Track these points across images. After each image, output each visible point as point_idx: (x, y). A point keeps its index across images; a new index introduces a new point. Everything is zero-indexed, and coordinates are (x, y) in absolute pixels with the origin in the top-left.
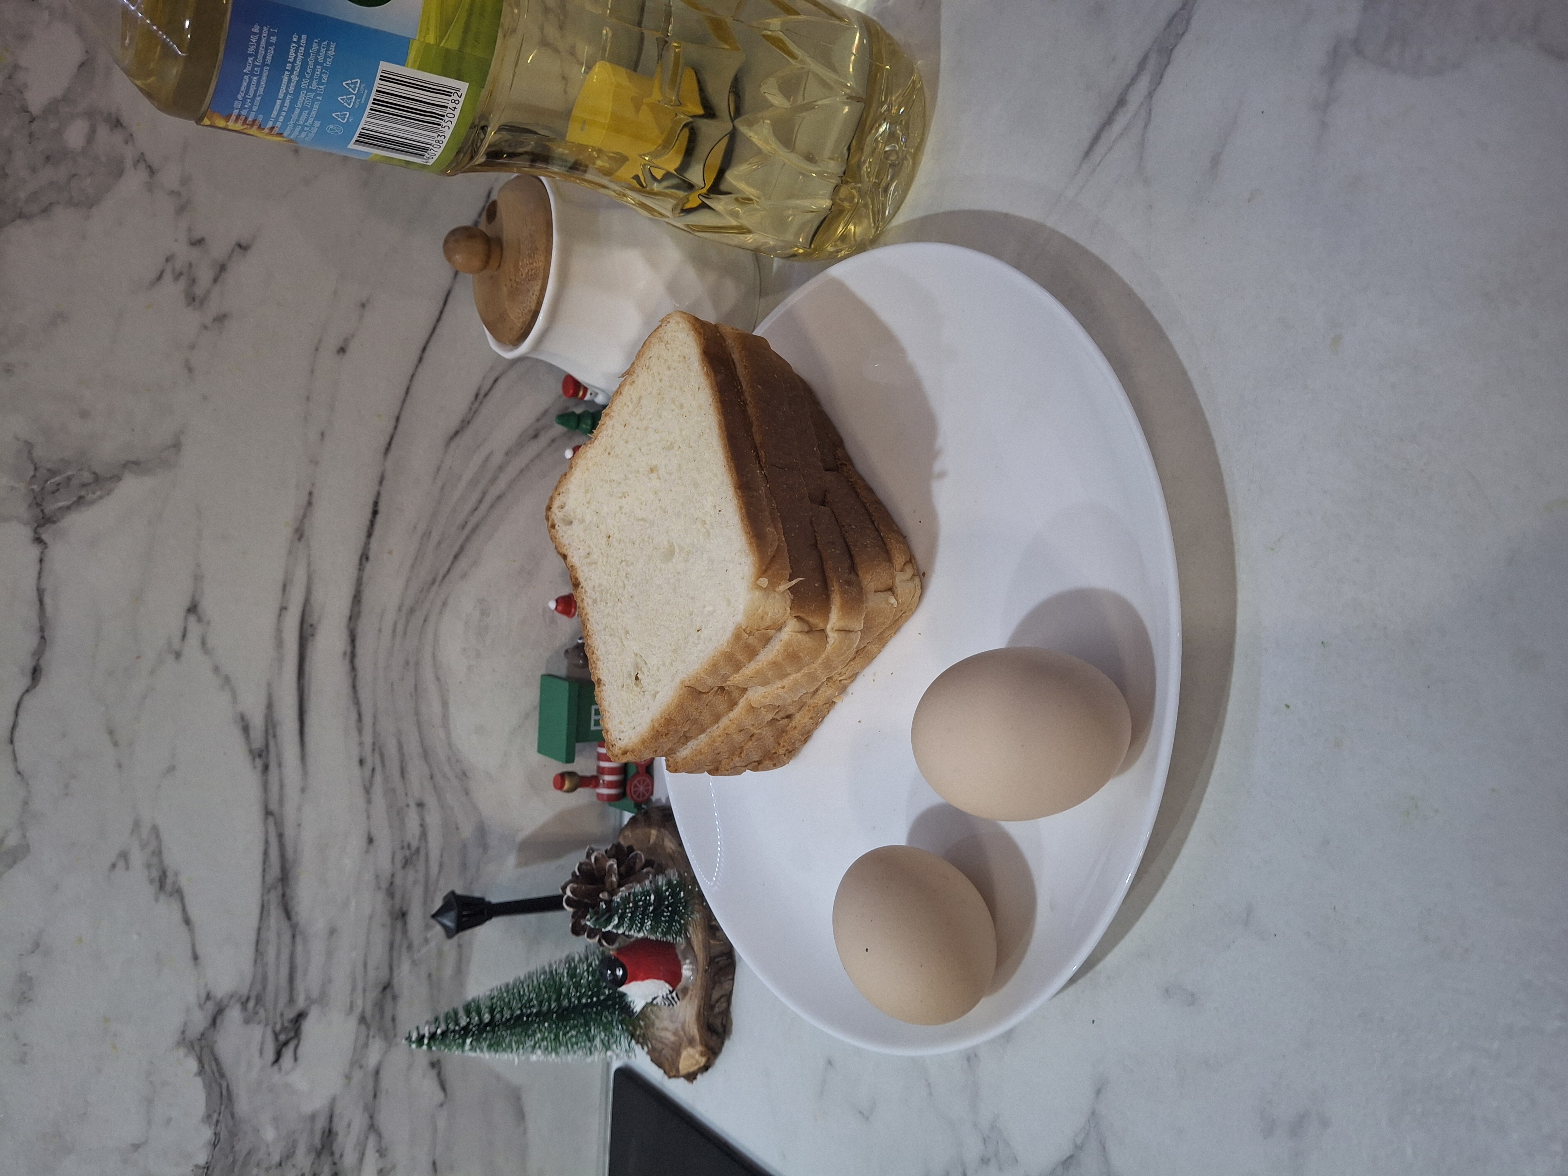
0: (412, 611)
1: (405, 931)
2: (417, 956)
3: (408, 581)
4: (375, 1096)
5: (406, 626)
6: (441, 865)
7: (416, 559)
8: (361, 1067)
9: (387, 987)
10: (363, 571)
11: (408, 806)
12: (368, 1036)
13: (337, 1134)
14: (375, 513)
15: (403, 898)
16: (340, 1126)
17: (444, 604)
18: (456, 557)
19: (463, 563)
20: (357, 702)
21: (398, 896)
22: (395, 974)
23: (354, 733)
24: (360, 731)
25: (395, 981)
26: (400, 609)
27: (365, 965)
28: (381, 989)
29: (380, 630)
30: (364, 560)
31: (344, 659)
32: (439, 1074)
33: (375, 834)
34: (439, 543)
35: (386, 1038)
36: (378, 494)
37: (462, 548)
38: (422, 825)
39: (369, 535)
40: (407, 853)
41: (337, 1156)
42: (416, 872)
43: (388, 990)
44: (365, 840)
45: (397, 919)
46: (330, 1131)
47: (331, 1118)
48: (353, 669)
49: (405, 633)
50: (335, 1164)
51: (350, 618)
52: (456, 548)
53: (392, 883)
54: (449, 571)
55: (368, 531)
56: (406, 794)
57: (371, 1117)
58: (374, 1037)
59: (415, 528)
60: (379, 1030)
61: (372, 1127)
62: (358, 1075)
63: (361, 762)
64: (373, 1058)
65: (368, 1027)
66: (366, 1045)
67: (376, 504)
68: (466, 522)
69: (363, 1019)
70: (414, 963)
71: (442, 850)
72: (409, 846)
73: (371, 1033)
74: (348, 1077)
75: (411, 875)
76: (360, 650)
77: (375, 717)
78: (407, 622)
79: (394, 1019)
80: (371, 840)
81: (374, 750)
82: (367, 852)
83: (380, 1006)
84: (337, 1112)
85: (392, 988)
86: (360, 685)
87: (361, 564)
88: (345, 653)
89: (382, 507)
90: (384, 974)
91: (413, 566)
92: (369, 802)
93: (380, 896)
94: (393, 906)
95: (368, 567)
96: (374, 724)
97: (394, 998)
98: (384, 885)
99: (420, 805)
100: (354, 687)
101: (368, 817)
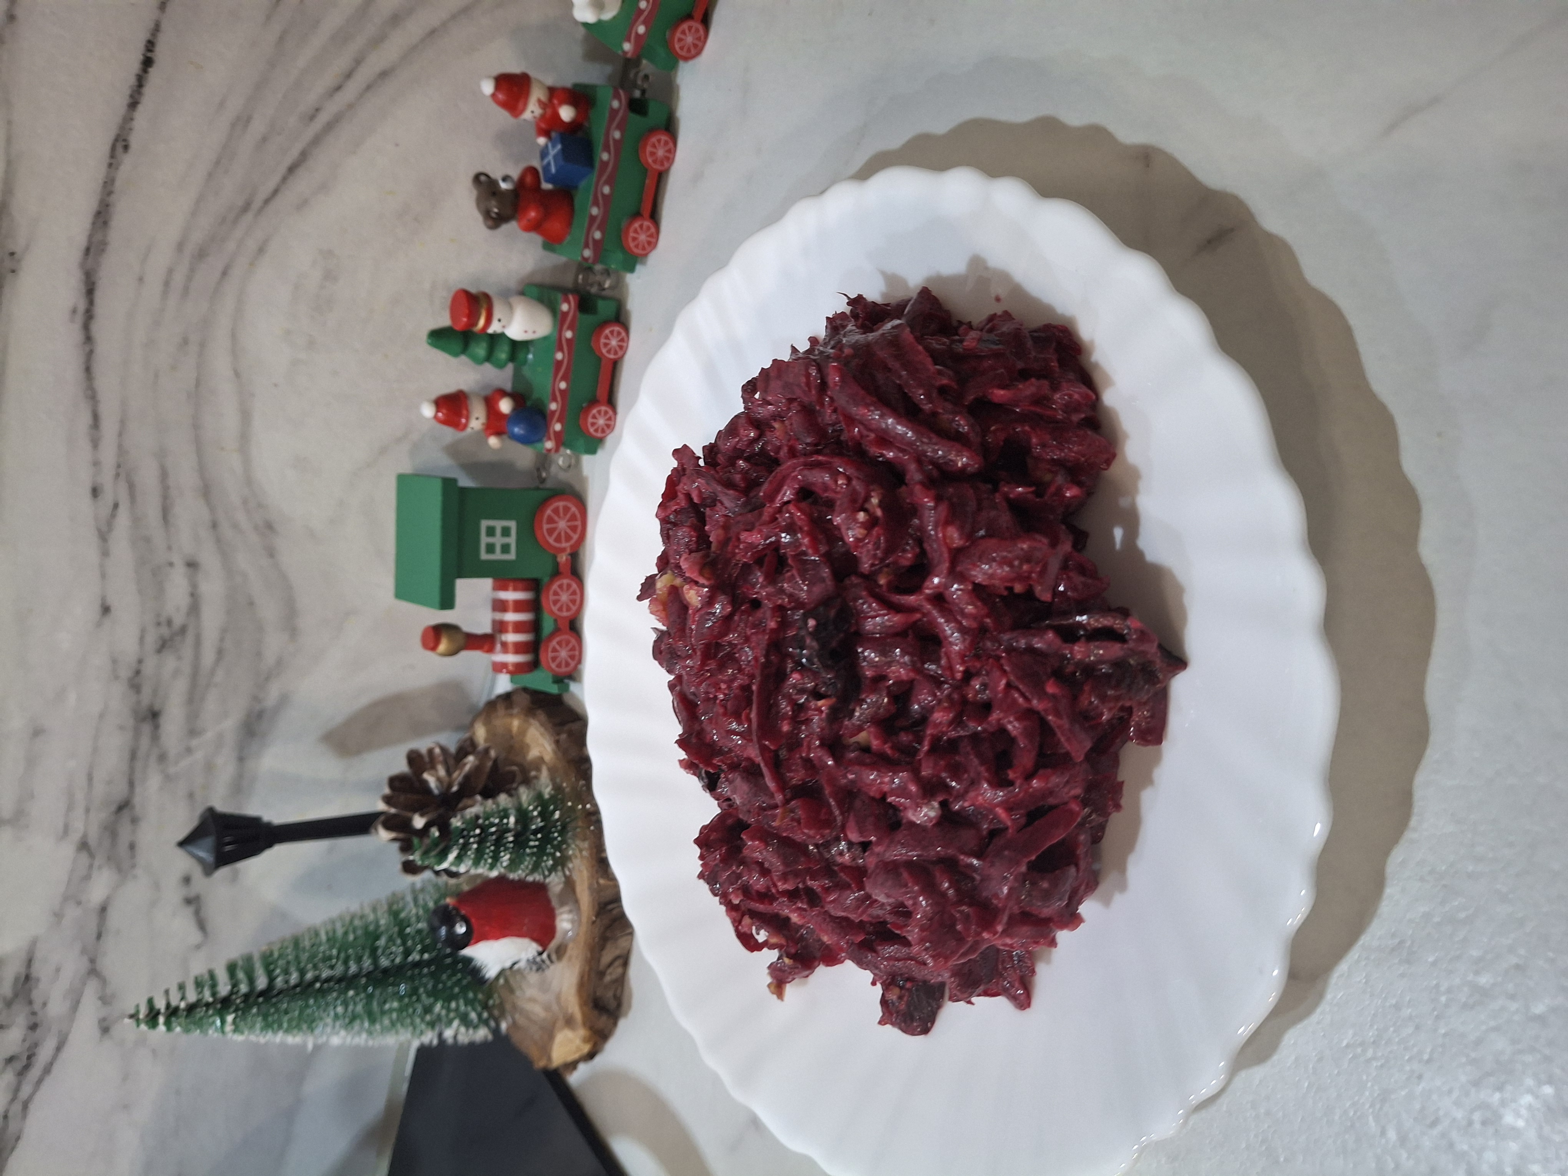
0: (201, 254)
1: (155, 737)
2: (172, 770)
3: (200, 200)
4: (99, 936)
5: (189, 278)
6: (220, 653)
7: (218, 163)
8: (79, 903)
9: (124, 806)
10: (117, 169)
11: (171, 564)
12: (91, 866)
13: (38, 980)
14: (147, 63)
15: (155, 692)
16: (41, 971)
17: (261, 250)
18: (292, 169)
19: (301, 184)
20: (92, 395)
21: (147, 691)
22: (138, 790)
23: (84, 444)
24: (95, 443)
25: (137, 800)
26: (180, 247)
27: (90, 778)
28: (113, 808)
29: (141, 279)
30: (119, 149)
31: (72, 320)
32: (197, 913)
33: (112, 601)
34: (264, 139)
35: (119, 870)
36: (157, 28)
37: (304, 156)
38: (192, 595)
39: (133, 104)
40: (165, 631)
41: (37, 1006)
42: (179, 658)
43: (126, 812)
44: (97, 608)
45: (143, 720)
46: (28, 978)
47: (29, 962)
48: (88, 339)
49: (186, 290)
50: (34, 1014)
51: (88, 251)
52: (294, 153)
53: (138, 672)
54: (276, 192)
55: (131, 96)
56: (169, 548)
57: (92, 961)
58: (100, 867)
59: (222, 104)
60: (109, 859)
61: (93, 971)
62: (72, 913)
63: (95, 492)
64: (97, 892)
65: (92, 855)
66: (87, 877)
67: (150, 45)
68: (317, 110)
69: (83, 845)
70: (168, 778)
71: (224, 631)
72: (169, 623)
73: (97, 863)
74: (58, 916)
75: (170, 662)
76: (100, 309)
77: (123, 423)
78: (192, 270)
79: (132, 847)
80: (106, 610)
81: (117, 475)
82: (99, 625)
83: (111, 831)
84: (39, 955)
85: (133, 807)
86: (99, 368)
87: (113, 154)
88: (74, 311)
89: (161, 54)
90: (120, 790)
91: (210, 175)
92: (105, 554)
93: (119, 690)
94: (138, 702)
95: (127, 162)
96: (120, 435)
97: (135, 821)
98: (125, 673)
99: (192, 565)
100: (88, 370)
101: (103, 576)
